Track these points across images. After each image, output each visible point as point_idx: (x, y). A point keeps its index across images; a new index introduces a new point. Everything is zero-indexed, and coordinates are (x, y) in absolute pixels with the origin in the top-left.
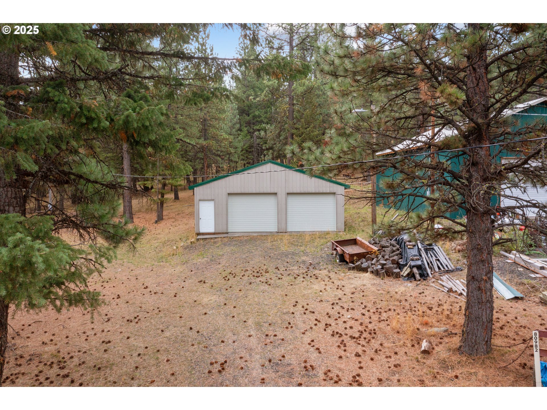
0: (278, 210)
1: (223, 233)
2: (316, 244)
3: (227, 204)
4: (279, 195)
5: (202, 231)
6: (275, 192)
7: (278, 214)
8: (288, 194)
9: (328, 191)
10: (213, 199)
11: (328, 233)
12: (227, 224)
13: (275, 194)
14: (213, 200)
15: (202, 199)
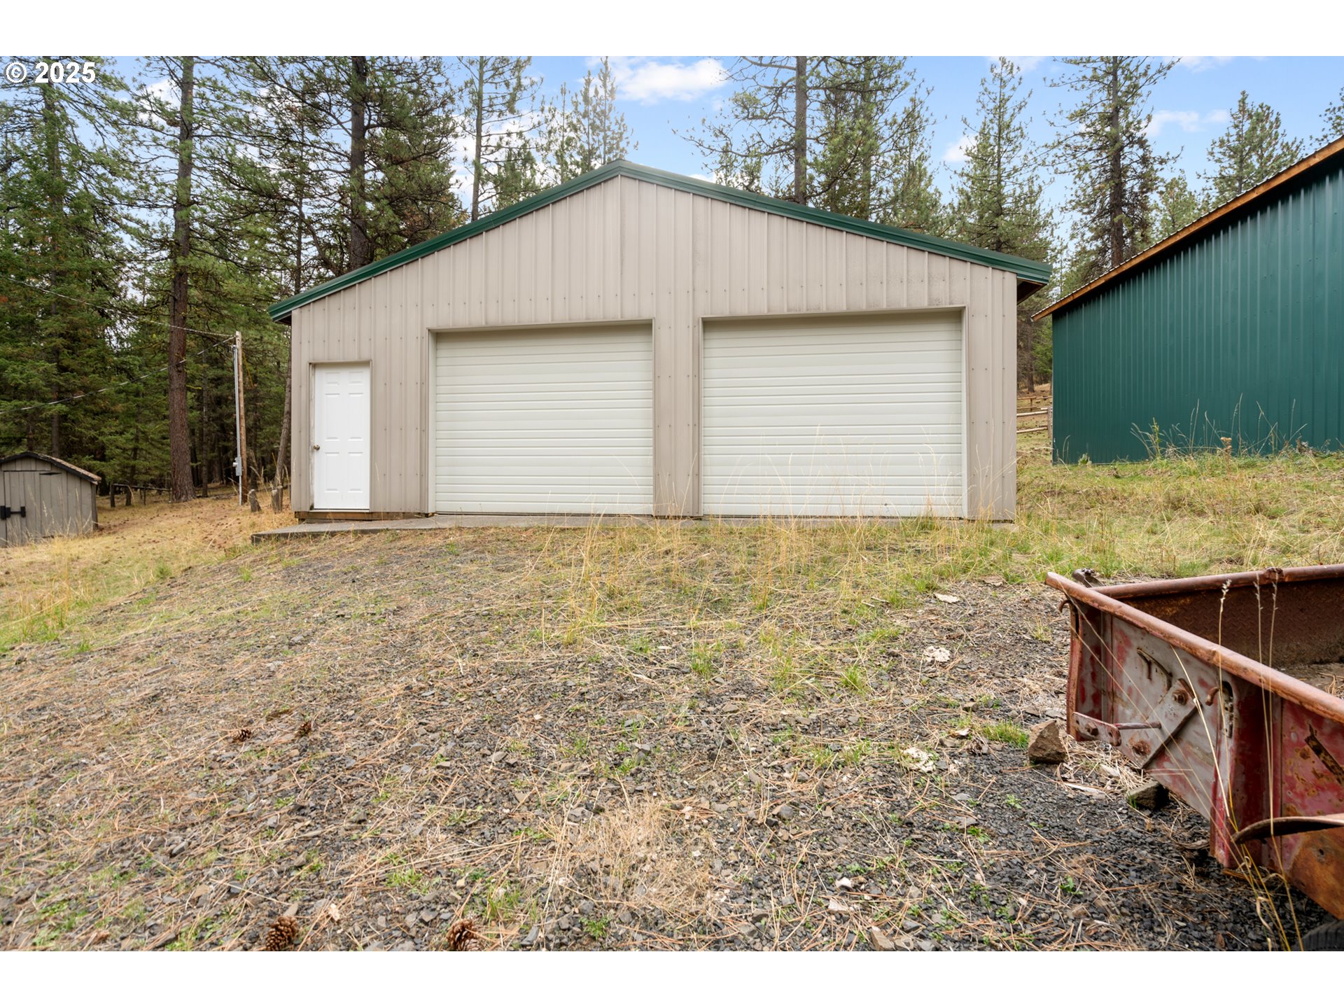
0: (656, 406)
1: (407, 516)
2: (846, 591)
3: (423, 383)
4: (662, 332)
5: (321, 504)
6: (645, 315)
7: (656, 427)
8: (710, 325)
9: (922, 303)
10: (365, 357)
11: (926, 525)
12: (423, 475)
13: (643, 327)
14: (365, 364)
15: (321, 357)
